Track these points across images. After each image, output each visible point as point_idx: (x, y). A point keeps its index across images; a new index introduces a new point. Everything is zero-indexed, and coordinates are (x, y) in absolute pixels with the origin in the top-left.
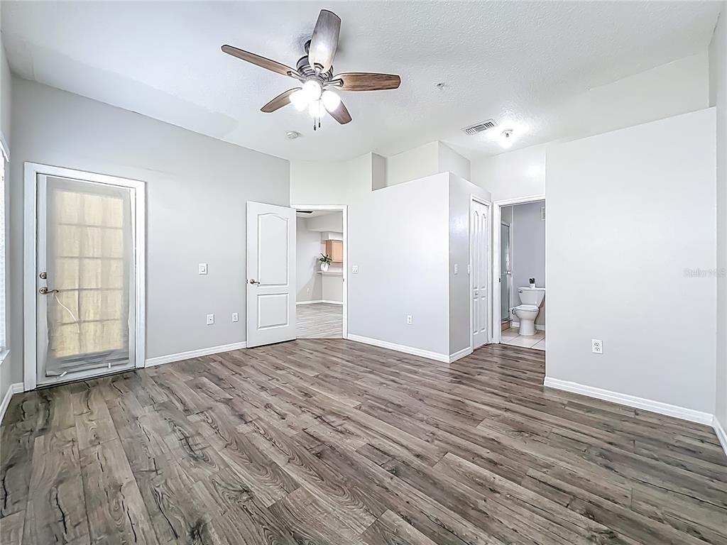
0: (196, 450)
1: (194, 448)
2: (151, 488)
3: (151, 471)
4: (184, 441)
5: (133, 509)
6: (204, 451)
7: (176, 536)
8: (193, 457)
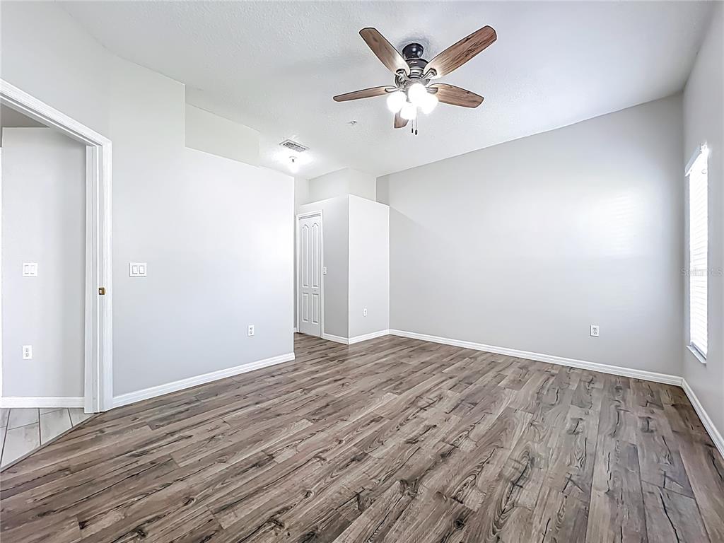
0: (523, 465)
1: (522, 468)
2: (584, 470)
3: (574, 483)
4: (521, 483)
5: (604, 468)
6: (519, 460)
7: (586, 439)
8: (532, 463)
